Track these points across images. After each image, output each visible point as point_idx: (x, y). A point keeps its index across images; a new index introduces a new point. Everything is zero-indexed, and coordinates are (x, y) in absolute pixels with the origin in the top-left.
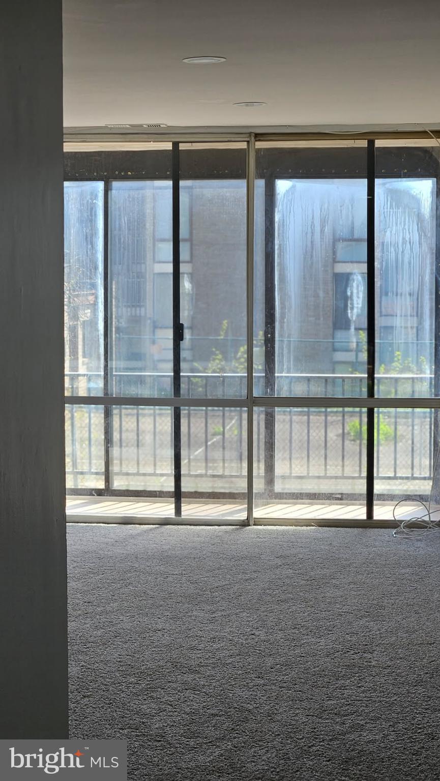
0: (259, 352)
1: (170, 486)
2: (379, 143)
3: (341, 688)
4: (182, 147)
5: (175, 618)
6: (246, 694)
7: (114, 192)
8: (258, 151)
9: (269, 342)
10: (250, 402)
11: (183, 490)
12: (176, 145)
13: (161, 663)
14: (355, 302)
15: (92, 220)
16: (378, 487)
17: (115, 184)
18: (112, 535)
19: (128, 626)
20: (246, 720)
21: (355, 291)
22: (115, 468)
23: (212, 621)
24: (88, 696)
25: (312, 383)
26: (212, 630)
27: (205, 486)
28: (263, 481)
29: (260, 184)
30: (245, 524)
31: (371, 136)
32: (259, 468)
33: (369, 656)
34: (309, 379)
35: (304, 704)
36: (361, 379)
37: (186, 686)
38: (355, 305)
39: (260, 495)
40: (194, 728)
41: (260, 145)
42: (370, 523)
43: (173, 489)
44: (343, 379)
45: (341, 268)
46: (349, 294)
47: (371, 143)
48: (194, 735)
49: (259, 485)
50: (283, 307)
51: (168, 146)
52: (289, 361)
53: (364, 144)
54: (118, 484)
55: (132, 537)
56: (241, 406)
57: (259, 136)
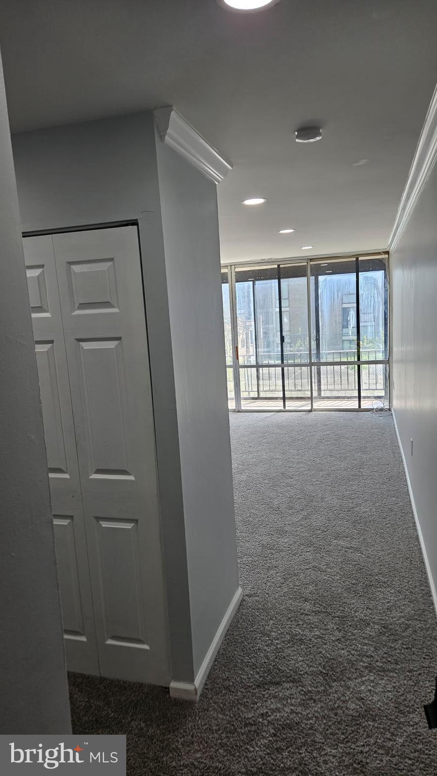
0: (314, 343)
1: (281, 395)
2: (360, 259)
3: (352, 485)
4: (281, 266)
5: (284, 453)
6: (312, 488)
7: (256, 285)
8: (311, 265)
9: (318, 340)
10: (311, 364)
11: (286, 396)
12: (279, 266)
13: (278, 474)
14: (351, 322)
15: (248, 296)
16: (363, 394)
17: (257, 282)
18: (259, 417)
19: (265, 457)
20: (312, 501)
21: (351, 318)
22: (261, 388)
23: (298, 454)
24: (250, 489)
25: (335, 355)
26: (298, 458)
27: (295, 394)
28: (316, 392)
29: (312, 278)
30: (310, 411)
31: (357, 256)
32: (315, 386)
33: (362, 470)
34: (333, 353)
35: (336, 493)
36: (354, 352)
37: (288, 485)
38: (351, 324)
39: (316, 398)
40: (291, 504)
41: (312, 263)
42: (359, 410)
43: (282, 396)
44: (347, 352)
45: (345, 306)
46: (349, 319)
47: (357, 259)
48: (291, 508)
49: (315, 394)
50: (322, 326)
51: (276, 266)
52: (325, 346)
53: (355, 259)
54: (262, 395)
55: (267, 418)
56: (307, 366)
57: (311, 260)
